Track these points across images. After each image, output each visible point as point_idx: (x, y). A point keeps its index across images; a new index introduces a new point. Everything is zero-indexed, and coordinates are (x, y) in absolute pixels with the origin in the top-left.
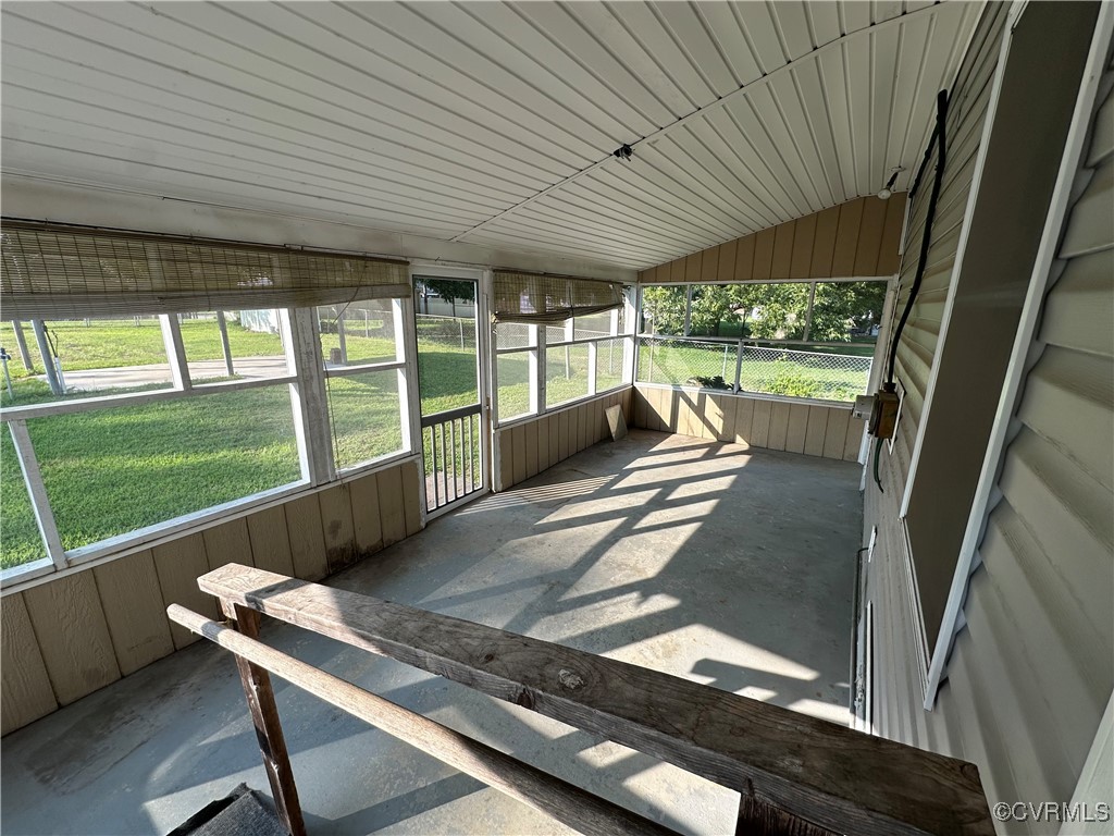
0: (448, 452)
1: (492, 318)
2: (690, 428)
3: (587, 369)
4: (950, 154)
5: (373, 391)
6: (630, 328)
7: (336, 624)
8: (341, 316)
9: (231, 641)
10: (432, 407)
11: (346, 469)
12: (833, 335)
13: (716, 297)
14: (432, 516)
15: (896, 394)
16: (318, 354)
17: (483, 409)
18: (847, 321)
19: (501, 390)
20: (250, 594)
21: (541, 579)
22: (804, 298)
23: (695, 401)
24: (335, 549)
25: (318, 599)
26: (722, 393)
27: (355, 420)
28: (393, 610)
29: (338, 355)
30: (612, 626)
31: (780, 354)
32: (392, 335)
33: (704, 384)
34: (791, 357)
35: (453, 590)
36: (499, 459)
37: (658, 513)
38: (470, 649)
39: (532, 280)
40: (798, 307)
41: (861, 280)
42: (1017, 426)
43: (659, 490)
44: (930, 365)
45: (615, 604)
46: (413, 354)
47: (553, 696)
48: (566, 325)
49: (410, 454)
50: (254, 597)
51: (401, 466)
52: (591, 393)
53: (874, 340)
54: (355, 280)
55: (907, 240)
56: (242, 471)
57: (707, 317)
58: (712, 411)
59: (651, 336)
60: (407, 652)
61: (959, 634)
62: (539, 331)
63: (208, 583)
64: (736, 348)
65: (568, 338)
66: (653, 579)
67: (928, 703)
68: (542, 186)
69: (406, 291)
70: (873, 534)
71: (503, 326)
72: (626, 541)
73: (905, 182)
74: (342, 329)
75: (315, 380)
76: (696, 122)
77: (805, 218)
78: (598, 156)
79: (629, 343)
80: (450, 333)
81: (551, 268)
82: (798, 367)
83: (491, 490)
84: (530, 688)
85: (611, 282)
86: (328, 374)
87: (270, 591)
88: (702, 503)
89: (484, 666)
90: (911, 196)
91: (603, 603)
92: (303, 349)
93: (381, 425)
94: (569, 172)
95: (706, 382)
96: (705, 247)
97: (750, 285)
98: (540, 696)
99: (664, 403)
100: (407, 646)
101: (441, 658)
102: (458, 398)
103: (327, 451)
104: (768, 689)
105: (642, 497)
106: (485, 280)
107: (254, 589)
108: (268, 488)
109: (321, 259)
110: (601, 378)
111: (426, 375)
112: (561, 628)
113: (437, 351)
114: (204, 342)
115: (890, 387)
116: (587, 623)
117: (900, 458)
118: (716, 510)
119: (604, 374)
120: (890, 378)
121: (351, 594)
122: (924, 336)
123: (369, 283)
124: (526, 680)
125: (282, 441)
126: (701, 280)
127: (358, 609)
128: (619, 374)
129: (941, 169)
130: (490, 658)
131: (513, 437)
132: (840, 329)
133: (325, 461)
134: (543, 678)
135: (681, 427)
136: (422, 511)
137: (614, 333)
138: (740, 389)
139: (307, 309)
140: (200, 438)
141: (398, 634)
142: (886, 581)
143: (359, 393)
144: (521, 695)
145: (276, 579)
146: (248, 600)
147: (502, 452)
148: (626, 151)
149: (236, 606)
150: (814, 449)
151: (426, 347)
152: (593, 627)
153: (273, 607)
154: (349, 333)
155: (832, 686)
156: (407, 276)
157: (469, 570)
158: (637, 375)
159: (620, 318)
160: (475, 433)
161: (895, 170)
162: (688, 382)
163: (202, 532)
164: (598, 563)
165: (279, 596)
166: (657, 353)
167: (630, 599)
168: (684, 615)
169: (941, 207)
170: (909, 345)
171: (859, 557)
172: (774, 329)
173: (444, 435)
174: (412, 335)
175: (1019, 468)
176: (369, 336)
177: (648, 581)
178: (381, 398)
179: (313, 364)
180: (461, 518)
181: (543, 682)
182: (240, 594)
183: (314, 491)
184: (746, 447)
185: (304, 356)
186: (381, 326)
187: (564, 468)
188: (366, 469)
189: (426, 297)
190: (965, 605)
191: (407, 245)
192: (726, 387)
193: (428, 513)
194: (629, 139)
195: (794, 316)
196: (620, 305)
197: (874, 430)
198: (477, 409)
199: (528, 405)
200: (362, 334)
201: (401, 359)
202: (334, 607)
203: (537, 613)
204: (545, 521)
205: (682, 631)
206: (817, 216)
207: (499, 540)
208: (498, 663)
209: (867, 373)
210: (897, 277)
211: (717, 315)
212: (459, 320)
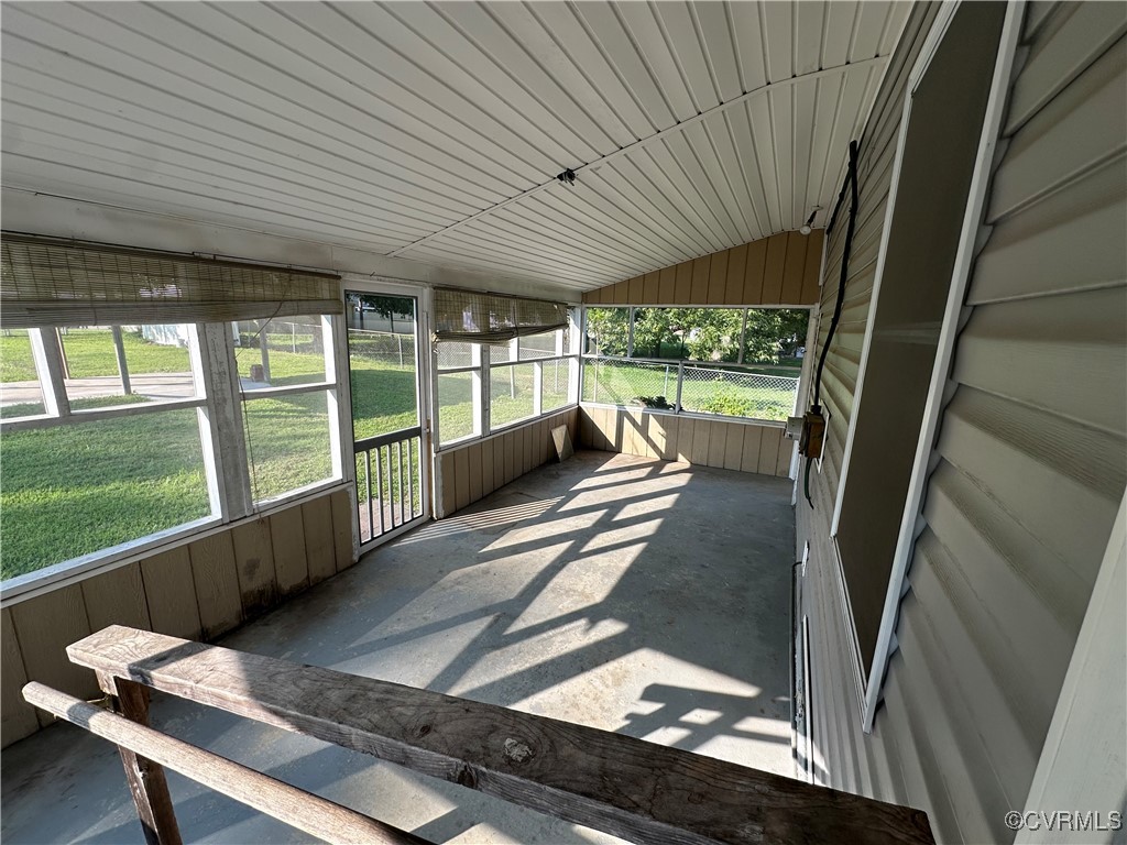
0: (384, 477)
1: (433, 337)
2: (635, 448)
3: (533, 388)
4: (862, 198)
5: (301, 412)
6: (575, 348)
7: (243, 698)
8: (264, 330)
9: (107, 725)
10: (367, 430)
11: (266, 501)
12: (763, 357)
13: (657, 319)
14: (366, 549)
15: (822, 416)
16: (233, 374)
17: (423, 432)
18: (774, 344)
19: (442, 410)
20: (134, 664)
21: (485, 612)
22: (736, 322)
23: (639, 420)
24: (252, 592)
25: (222, 667)
26: (663, 412)
27: (277, 444)
28: (314, 676)
29: (260, 373)
30: (560, 657)
31: (717, 375)
32: (321, 351)
33: (647, 404)
34: (727, 377)
35: (389, 629)
36: (440, 484)
37: (604, 534)
38: (403, 720)
39: (475, 299)
40: (731, 331)
41: (786, 307)
42: (936, 459)
43: (605, 511)
44: (852, 392)
45: (563, 633)
46: (345, 374)
47: (498, 773)
48: (511, 345)
49: (342, 483)
50: (142, 668)
51: (330, 495)
52: (537, 413)
53: (799, 363)
54: (278, 294)
55: (826, 272)
56: (138, 505)
57: (649, 337)
58: (655, 430)
59: (595, 357)
60: (329, 728)
61: (892, 656)
62: (482, 351)
63: (80, 653)
64: (676, 369)
65: (513, 358)
66: (601, 603)
67: (866, 726)
68: (485, 205)
69: (338, 306)
70: (806, 549)
71: (445, 344)
72: (574, 565)
73: (823, 220)
74: (265, 344)
75: (229, 402)
76: (636, 152)
77: (737, 248)
78: (541, 178)
79: (574, 363)
80: (387, 350)
81: (496, 287)
82: (734, 387)
83: (432, 518)
84: (472, 765)
85: (557, 303)
86: (245, 397)
87: (161, 659)
88: (648, 523)
89: (418, 742)
90: (828, 233)
91: (551, 633)
92: (215, 368)
93: (308, 448)
94: (513, 192)
95: (648, 402)
96: (647, 272)
97: (687, 309)
98: (484, 774)
99: (609, 423)
100: (329, 722)
101: (369, 734)
102: (396, 418)
103: (243, 482)
104: (715, 710)
105: (589, 519)
106: (425, 297)
107: (140, 658)
108: (171, 525)
109: (236, 270)
110: (546, 397)
111: (358, 395)
112: (508, 663)
113: (373, 368)
114: (95, 355)
115: (816, 409)
116: (535, 656)
117: (828, 477)
118: (660, 529)
119: (549, 393)
120: (816, 402)
121: (263, 658)
122: (846, 364)
123: (294, 297)
124: (468, 756)
125: (189, 468)
126: (642, 303)
127: (271, 678)
128: (564, 394)
129: (854, 211)
130: (426, 730)
131: (455, 460)
132: (770, 352)
133: (241, 493)
134: (487, 749)
135: (626, 447)
136: (355, 544)
137: (559, 353)
138: (681, 409)
139: (220, 324)
140: (84, 469)
141: (318, 707)
142: (820, 596)
143: (284, 413)
144: (462, 773)
145: (171, 643)
146: (132, 672)
147: (443, 477)
148: (569, 175)
149: (116, 679)
150: (749, 467)
151: (359, 364)
152: (540, 659)
153: (164, 679)
154: (274, 347)
155: (774, 701)
156: (338, 292)
157: (408, 606)
158: (582, 395)
159: (565, 338)
160: (414, 456)
161: (814, 209)
162: (632, 402)
163: (80, 583)
164: (545, 591)
165: (173, 666)
166: (602, 372)
167: (578, 627)
168: (632, 640)
169: (856, 245)
170: (831, 370)
171: (794, 571)
172: (711, 350)
173: (380, 459)
174: (344, 351)
175: (941, 500)
176: (297, 351)
177: (596, 606)
178: (309, 420)
179: (227, 386)
180: (398, 550)
181: (486, 756)
182: (121, 665)
183: (226, 528)
184: (687, 465)
185: (215, 377)
186: (310, 341)
187: (509, 492)
188: (290, 500)
189: (362, 311)
190: (896, 629)
191: (339, 258)
192: (668, 407)
193: (362, 545)
194: (572, 164)
195: (728, 338)
196: (565, 325)
197: (804, 449)
198: (416, 432)
199: (472, 425)
200: (289, 349)
201: (331, 379)
202: (240, 676)
203: (482, 648)
204: (489, 548)
205: (631, 657)
206: (747, 247)
207: (441, 572)
208: (436, 735)
209: (795, 393)
210: (818, 305)
211: (658, 335)
212: (397, 335)
